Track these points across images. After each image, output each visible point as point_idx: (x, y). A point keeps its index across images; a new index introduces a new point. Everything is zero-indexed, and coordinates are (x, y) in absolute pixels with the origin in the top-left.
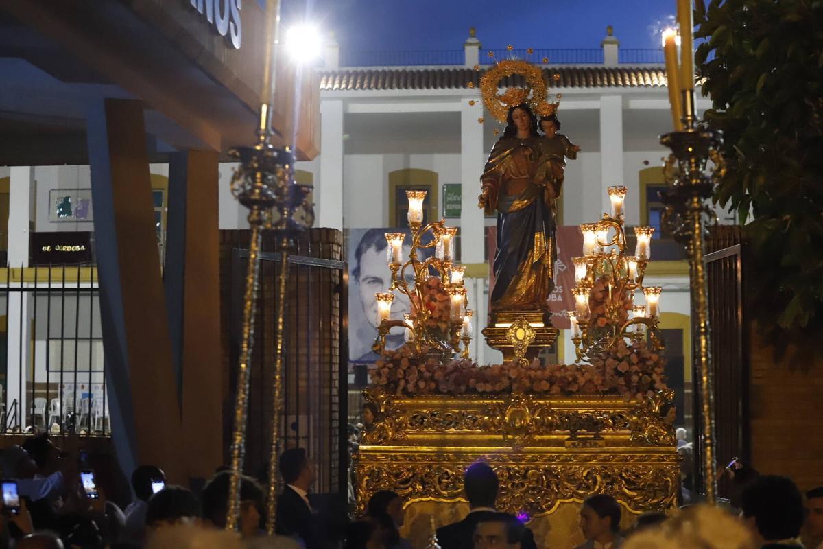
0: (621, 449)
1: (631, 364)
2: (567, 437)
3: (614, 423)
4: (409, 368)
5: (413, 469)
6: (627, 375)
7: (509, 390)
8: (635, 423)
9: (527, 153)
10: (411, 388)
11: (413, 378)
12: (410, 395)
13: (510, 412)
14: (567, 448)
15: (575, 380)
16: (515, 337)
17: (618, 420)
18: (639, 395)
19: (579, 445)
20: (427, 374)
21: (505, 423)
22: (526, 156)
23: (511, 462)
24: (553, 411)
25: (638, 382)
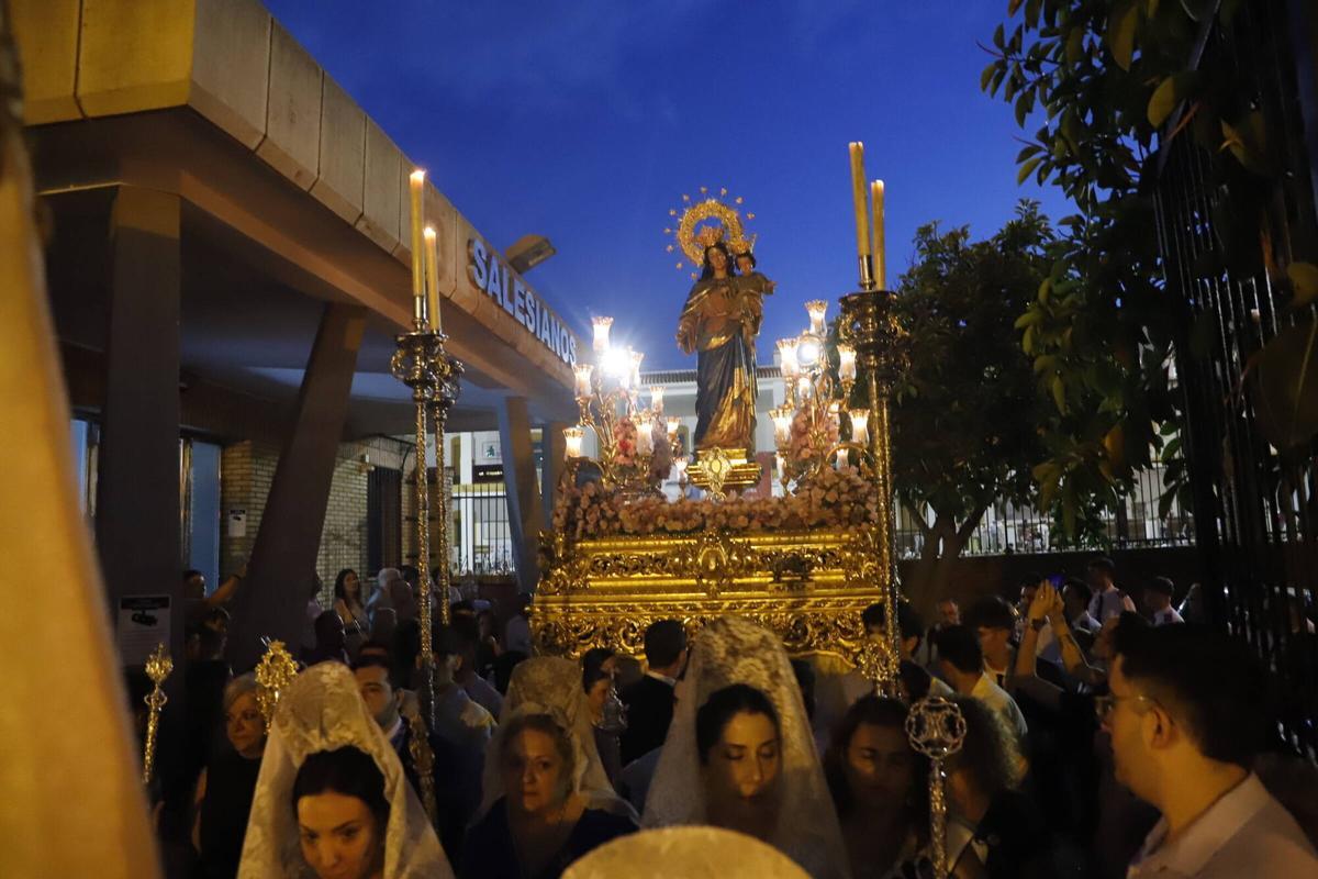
0: (834, 591)
1: (840, 493)
2: (771, 579)
3: (824, 561)
4: (589, 507)
5: (594, 622)
6: (836, 506)
7: (702, 527)
8: (849, 561)
9: (724, 290)
10: (590, 528)
11: (591, 518)
12: (592, 538)
13: (705, 552)
14: (770, 592)
15: (777, 513)
16: (710, 469)
17: (829, 559)
18: (852, 528)
19: (784, 589)
20: (610, 513)
21: (698, 566)
22: (723, 295)
23: (706, 611)
24: (753, 551)
25: (850, 514)
